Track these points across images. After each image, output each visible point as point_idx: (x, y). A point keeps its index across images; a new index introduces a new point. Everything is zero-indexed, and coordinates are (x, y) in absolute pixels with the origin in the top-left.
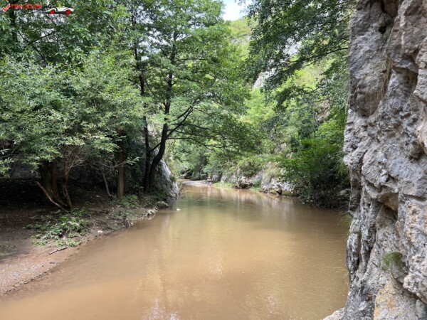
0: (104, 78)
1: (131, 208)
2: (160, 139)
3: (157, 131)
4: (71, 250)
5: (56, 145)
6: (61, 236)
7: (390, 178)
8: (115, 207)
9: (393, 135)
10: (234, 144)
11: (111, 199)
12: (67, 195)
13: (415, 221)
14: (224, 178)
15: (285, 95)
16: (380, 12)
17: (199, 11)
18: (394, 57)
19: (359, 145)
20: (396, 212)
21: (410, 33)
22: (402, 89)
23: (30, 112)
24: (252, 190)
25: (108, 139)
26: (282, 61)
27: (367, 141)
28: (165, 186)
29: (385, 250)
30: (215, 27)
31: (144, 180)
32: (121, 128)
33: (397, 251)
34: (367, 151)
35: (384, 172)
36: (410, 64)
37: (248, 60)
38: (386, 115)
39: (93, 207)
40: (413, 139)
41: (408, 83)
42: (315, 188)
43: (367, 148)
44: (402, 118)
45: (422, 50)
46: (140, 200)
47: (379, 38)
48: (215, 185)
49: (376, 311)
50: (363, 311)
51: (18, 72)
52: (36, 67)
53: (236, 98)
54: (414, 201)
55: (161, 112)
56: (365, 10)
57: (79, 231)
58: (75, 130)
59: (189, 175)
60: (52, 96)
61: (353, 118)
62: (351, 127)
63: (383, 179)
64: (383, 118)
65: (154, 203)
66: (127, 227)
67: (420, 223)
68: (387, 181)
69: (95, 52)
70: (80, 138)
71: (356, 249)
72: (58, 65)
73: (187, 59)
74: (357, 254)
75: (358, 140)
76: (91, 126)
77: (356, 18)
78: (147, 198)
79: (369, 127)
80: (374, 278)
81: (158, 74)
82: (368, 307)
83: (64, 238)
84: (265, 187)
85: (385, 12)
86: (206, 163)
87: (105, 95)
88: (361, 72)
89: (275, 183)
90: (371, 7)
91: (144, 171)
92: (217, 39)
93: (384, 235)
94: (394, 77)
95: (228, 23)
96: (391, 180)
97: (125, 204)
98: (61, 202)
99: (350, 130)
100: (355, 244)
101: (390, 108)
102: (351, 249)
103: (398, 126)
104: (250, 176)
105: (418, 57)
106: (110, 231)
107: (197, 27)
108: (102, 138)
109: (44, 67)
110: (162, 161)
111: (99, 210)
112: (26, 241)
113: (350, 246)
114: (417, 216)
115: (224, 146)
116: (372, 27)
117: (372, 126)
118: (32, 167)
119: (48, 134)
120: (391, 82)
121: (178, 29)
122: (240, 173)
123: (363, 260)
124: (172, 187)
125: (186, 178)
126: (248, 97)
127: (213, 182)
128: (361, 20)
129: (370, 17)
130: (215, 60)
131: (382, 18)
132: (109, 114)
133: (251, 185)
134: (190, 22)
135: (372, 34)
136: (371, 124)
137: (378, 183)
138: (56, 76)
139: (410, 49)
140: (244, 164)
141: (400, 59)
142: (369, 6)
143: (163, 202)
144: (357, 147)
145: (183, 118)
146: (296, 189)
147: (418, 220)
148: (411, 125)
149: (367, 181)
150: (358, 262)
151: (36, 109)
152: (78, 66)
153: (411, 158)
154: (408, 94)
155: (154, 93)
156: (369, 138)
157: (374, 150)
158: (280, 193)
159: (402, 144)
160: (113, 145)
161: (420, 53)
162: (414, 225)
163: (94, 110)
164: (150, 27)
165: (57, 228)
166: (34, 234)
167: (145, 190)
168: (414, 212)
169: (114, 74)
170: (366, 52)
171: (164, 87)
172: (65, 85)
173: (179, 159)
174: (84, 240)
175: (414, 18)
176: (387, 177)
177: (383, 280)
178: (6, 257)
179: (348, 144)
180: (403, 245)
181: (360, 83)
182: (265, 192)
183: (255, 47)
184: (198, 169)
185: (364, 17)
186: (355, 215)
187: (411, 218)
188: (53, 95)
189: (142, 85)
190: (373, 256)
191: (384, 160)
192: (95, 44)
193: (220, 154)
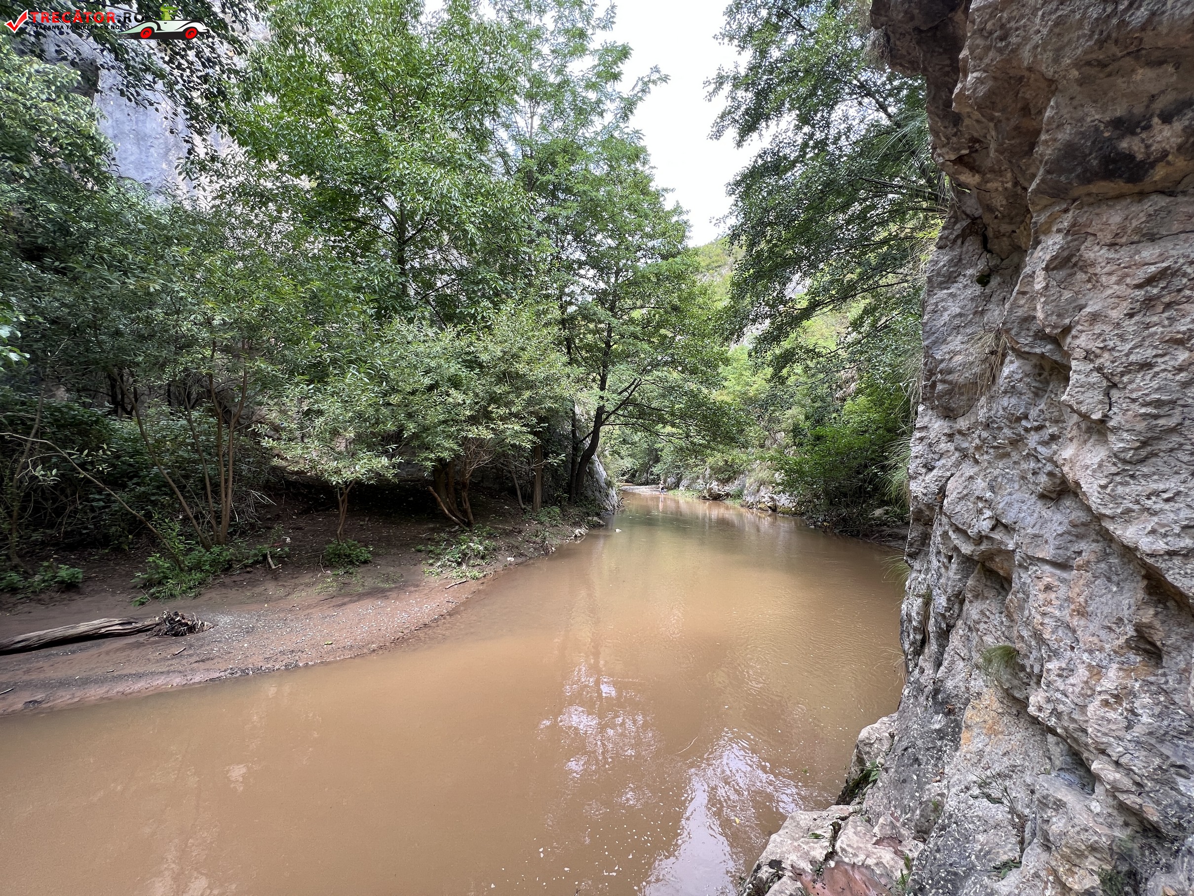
0: (521, 341)
1: (552, 526)
2: (592, 424)
3: (588, 413)
4: (473, 585)
5: (456, 438)
6: (459, 564)
7: (997, 524)
8: (530, 523)
9: (1008, 455)
10: (703, 433)
11: (524, 511)
12: (467, 506)
13: (1050, 603)
14: (685, 482)
15: (787, 358)
16: (980, 252)
17: (651, 237)
18: (1018, 334)
19: (939, 464)
20: (1009, 581)
21: (1053, 301)
22: (1028, 384)
23: (423, 393)
24: (729, 502)
25: (524, 429)
26: (781, 308)
27: (954, 458)
28: (597, 494)
29: (984, 638)
30: (678, 259)
31: (569, 485)
32: (543, 413)
33: (1008, 644)
34: (952, 475)
35: (988, 513)
36: (1049, 347)
37: (727, 309)
38: (994, 422)
39: (501, 522)
40: (1049, 467)
41: (1040, 375)
42: (831, 503)
43: (953, 470)
44: (1027, 430)
45: (1079, 327)
46: (564, 516)
47: (978, 293)
48: (671, 493)
49: (964, 735)
50: (938, 731)
51: (410, 339)
52: (431, 332)
53: (707, 364)
54: (1047, 568)
55: (595, 386)
56: (952, 249)
57: (483, 558)
58: (481, 416)
59: (632, 477)
60: (452, 370)
61: (926, 419)
62: (923, 434)
63: (985, 525)
64: (987, 426)
65: (582, 520)
66: (547, 554)
67: (1061, 607)
68: (993, 529)
69: (508, 307)
70: (487, 427)
71: (920, 622)
72: (460, 327)
73: (634, 308)
74: (922, 629)
75: (936, 457)
76: (502, 411)
77: (937, 262)
78: (573, 511)
79: (957, 436)
80: (959, 678)
81: (591, 332)
82: (947, 725)
83: (464, 567)
84: (750, 499)
85: (989, 251)
86: (657, 460)
87: (521, 368)
88: (945, 348)
89: (765, 494)
90: (963, 243)
91: (569, 471)
92: (680, 277)
93: (982, 613)
94: (1012, 362)
95: (696, 252)
96: (1001, 528)
97: (543, 519)
98: (459, 515)
99: (921, 439)
100: (918, 613)
101: (1001, 412)
102: (910, 621)
103: (1017, 442)
104: (726, 481)
105: (1069, 340)
106: (523, 559)
107: (649, 261)
108: (517, 427)
109: (442, 330)
110: (595, 457)
111: (508, 528)
112: (416, 568)
113: (909, 615)
114: (1053, 596)
115: (688, 436)
116: (964, 276)
117: (964, 435)
118: (426, 468)
119: (445, 422)
120: (1006, 371)
121: (621, 264)
122: (710, 477)
123: (933, 641)
124: (607, 495)
125: (627, 481)
126: (727, 362)
127: (669, 489)
128: (944, 266)
129: (960, 260)
130: (675, 308)
131: (983, 260)
132: (527, 394)
133: (727, 495)
134: (639, 254)
135: (965, 287)
136: (960, 432)
137: (976, 530)
138: (457, 343)
139: (1054, 327)
140: (716, 462)
141: (1030, 339)
142: (959, 242)
143: (595, 519)
144: (934, 468)
145: (626, 394)
146: (799, 504)
147: (1056, 602)
148: (1045, 443)
149: (952, 525)
150: (923, 642)
151: (431, 388)
152: (485, 327)
153: (1042, 497)
154: (1040, 392)
155: (584, 359)
156: (957, 454)
157: (967, 474)
158: (774, 509)
159: (1024, 471)
160: (531, 437)
161: (1074, 332)
162: (1049, 609)
163: (507, 388)
164: (581, 264)
165: (453, 553)
166: (426, 559)
167: (569, 499)
168: (1048, 588)
169: (533, 336)
170: (955, 317)
171: (599, 350)
172: (468, 353)
173: (619, 454)
174: (489, 570)
175: (1062, 274)
176: (994, 522)
177: (977, 683)
178: (391, 590)
179: (918, 461)
180: (1023, 637)
181: (942, 366)
182: (750, 507)
183: (740, 288)
184: (646, 468)
185: (950, 261)
186: (917, 565)
187: (1041, 596)
188: (453, 368)
189: (569, 348)
190: (955, 640)
191: (988, 495)
192: (509, 296)
193: (681, 449)
